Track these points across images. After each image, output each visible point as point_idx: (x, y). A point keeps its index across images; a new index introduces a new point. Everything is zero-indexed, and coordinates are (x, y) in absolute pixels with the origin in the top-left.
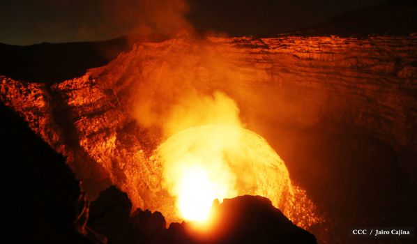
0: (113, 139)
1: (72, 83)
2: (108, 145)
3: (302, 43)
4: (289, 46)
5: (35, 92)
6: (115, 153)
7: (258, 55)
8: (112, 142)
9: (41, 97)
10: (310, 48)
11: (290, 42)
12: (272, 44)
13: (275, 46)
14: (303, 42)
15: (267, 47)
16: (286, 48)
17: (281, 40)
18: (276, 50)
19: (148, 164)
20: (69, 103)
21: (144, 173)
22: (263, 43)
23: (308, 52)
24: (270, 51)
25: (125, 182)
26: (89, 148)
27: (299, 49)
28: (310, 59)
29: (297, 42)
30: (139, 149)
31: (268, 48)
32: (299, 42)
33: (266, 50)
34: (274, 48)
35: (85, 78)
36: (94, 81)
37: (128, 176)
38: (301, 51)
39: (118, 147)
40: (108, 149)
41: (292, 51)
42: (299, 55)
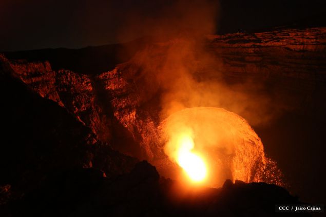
0: (134, 113)
1: (107, 75)
2: (131, 117)
3: (297, 35)
4: (283, 39)
5: (86, 80)
6: (135, 122)
7: (250, 49)
8: (133, 115)
9: (90, 84)
10: (305, 40)
11: (284, 35)
12: (265, 38)
13: (267, 40)
14: (299, 34)
15: (259, 41)
16: (279, 41)
17: (275, 34)
18: (268, 44)
19: (156, 131)
20: (107, 88)
21: (154, 137)
22: (256, 37)
23: (302, 44)
24: (262, 45)
25: (142, 141)
26: (120, 118)
27: (293, 42)
28: (303, 51)
29: (292, 35)
30: (150, 121)
31: (260, 43)
32: (294, 34)
33: (258, 44)
34: (266, 42)
35: (115, 71)
36: (120, 73)
37: (143, 137)
38: (295, 44)
39: (137, 119)
40: (131, 119)
41: (285, 44)
42: (292, 47)
